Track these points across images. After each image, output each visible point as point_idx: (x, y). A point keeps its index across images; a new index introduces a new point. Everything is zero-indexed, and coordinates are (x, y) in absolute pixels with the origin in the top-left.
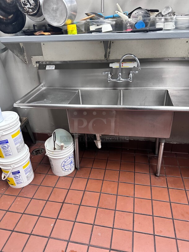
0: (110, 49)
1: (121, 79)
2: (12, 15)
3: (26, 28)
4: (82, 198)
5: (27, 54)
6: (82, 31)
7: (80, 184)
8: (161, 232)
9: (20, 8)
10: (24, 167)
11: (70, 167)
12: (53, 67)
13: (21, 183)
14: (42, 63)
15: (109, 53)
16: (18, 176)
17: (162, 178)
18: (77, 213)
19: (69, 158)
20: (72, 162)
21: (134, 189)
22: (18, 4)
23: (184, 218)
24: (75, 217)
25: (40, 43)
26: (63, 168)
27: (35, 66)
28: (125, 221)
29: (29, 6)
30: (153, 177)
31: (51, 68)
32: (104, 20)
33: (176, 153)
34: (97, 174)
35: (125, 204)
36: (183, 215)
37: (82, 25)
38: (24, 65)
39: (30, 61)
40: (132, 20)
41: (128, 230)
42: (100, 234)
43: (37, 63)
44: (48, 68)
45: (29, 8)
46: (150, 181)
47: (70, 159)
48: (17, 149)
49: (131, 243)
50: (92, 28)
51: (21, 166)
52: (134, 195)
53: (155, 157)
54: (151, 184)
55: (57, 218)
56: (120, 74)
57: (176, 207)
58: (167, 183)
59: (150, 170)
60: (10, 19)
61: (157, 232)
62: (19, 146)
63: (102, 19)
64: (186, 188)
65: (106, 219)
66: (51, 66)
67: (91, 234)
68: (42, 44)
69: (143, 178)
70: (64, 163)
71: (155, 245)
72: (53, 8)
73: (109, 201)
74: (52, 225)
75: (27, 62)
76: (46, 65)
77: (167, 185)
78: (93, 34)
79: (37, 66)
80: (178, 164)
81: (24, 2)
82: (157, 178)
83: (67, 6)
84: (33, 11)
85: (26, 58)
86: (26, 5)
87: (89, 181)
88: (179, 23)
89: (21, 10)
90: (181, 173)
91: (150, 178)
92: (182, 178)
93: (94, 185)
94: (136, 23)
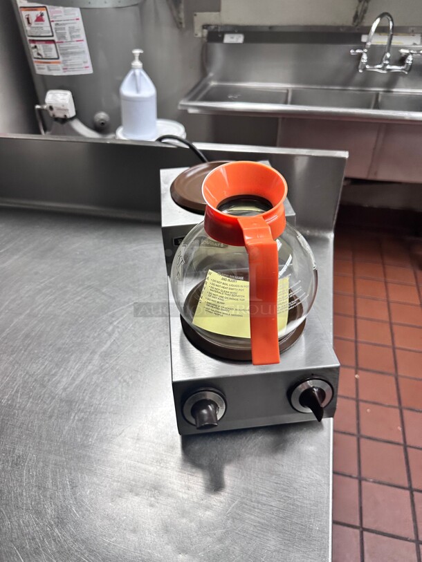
1: (388, 67)
5: (185, 8)
27: (200, 35)
31: (234, 41)
38: (177, 31)
39: (191, 23)
43: (203, 28)
44: (228, 39)
56: (388, 55)
66: (236, 36)
75: (184, 27)
76: (223, 34)
85: (182, 15)
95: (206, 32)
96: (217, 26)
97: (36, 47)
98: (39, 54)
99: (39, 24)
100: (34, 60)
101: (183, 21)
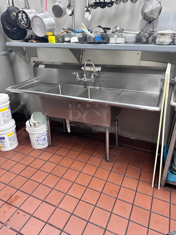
0: (82, 55)
1: (86, 79)
2: (16, 28)
3: (28, 37)
4: (43, 165)
5: (28, 56)
6: (60, 41)
7: (46, 156)
8: (87, 199)
9: (18, 23)
10: (8, 136)
11: (43, 142)
12: (44, 66)
13: (5, 147)
14: (37, 62)
15: (82, 59)
16: (3, 141)
17: (111, 163)
18: (34, 174)
19: (42, 135)
20: (45, 139)
21: (84, 167)
22: (17, 21)
23: (110, 194)
24: (31, 176)
25: (36, 48)
26: (37, 142)
27: (33, 65)
28: (64, 186)
29: (23, 22)
30: (104, 161)
31: (42, 67)
32: (75, 34)
33: (134, 148)
34: (62, 152)
35: (72, 176)
36: (111, 192)
37: (60, 37)
38: (26, 63)
39: (30, 61)
40: (93, 35)
41: (63, 192)
42: (41, 190)
43: (34, 62)
44: (40, 66)
45: (23, 24)
46: (100, 163)
47: (44, 136)
48: (4, 121)
49: (60, 201)
50: (67, 39)
51: (6, 134)
52: (82, 170)
53: (115, 148)
54: (99, 165)
55: (18, 175)
56: (85, 75)
57: (109, 185)
58: (113, 167)
59: (105, 156)
60: (14, 30)
61: (84, 198)
62: (6, 119)
63: (72, 33)
64: (126, 174)
65: (51, 182)
66: (43, 65)
67: (36, 189)
68: (37, 48)
69: (96, 160)
70: (37, 138)
71: (76, 206)
72: (38, 24)
73: (60, 171)
74: (13, 178)
75: (28, 62)
76: (39, 64)
77: (112, 169)
78: (65, 43)
79: (33, 64)
80: (131, 156)
81: (21, 19)
82: (107, 162)
83: (45, 23)
84: (26, 26)
85: (27, 58)
86: (22, 22)
87: (54, 155)
88: (127, 38)
89: (19, 24)
90: (129, 163)
91: (101, 161)
92: (128, 166)
93: (56, 159)
94: (95, 37)
101: (27, 60)
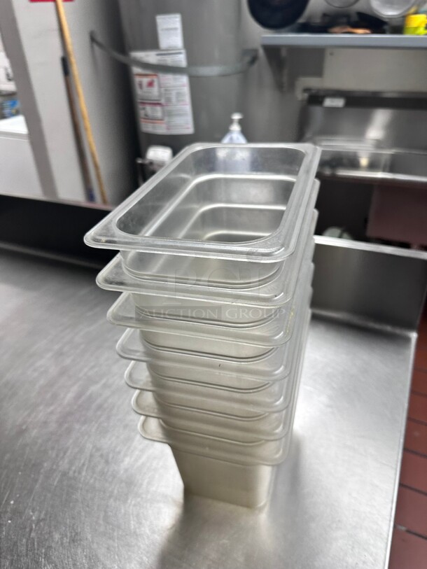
5: (288, 73)
12: (340, 102)
25: (323, 50)
27: (301, 98)
31: (333, 105)
43: (304, 92)
66: (336, 100)
68: (328, 53)
76: (324, 97)
95: (306, 95)
96: (319, 90)
97: (144, 109)
98: (146, 115)
99: (150, 89)
100: (142, 120)
